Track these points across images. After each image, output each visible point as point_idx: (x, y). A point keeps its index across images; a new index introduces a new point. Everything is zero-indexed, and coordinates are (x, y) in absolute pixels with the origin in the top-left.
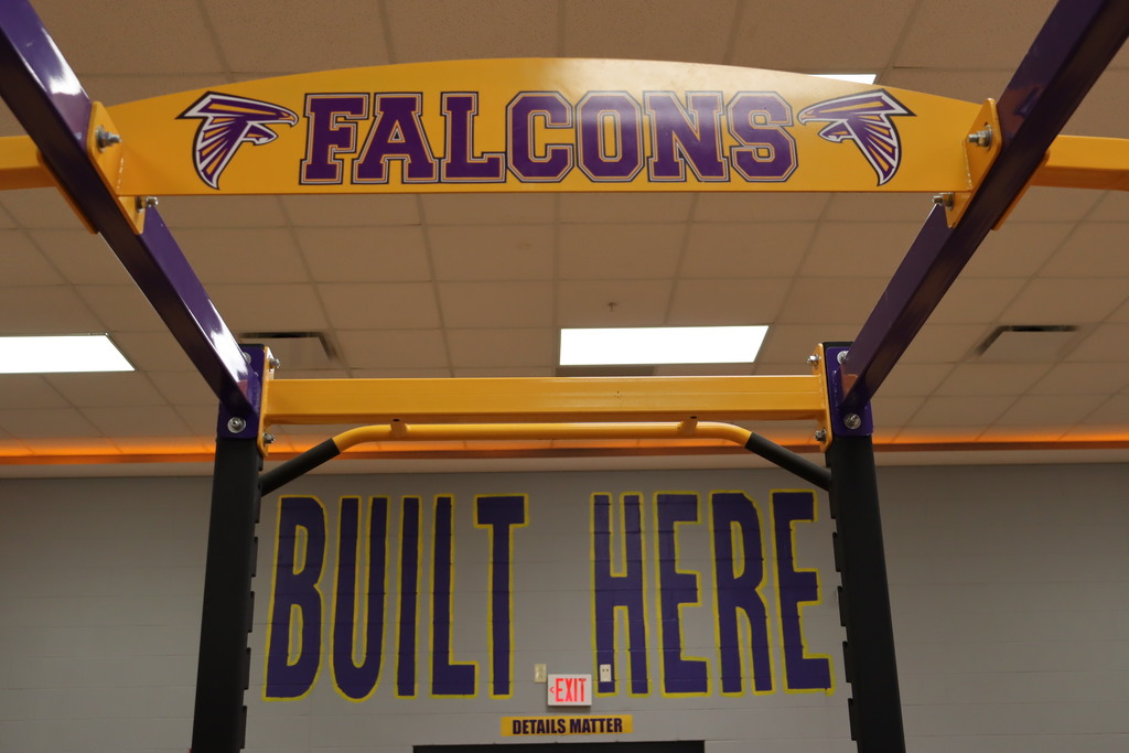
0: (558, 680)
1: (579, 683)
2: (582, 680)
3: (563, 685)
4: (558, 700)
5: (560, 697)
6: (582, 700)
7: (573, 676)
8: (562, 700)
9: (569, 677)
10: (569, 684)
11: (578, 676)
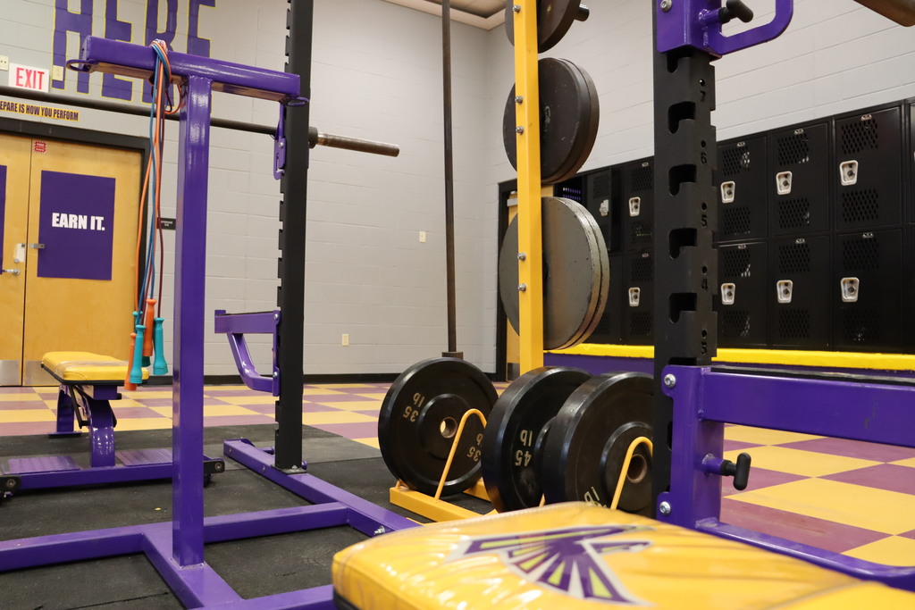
0: (18, 69)
1: (38, 75)
2: (41, 73)
3: (23, 73)
4: (18, 84)
5: (20, 83)
6: (40, 88)
7: (33, 69)
8: (22, 85)
9: (29, 68)
10: (29, 73)
11: (38, 70)
